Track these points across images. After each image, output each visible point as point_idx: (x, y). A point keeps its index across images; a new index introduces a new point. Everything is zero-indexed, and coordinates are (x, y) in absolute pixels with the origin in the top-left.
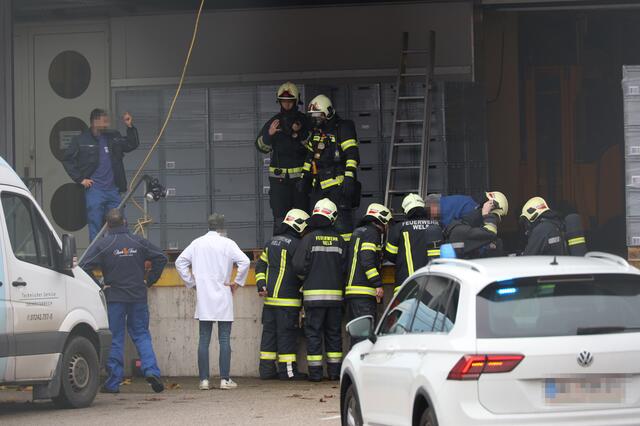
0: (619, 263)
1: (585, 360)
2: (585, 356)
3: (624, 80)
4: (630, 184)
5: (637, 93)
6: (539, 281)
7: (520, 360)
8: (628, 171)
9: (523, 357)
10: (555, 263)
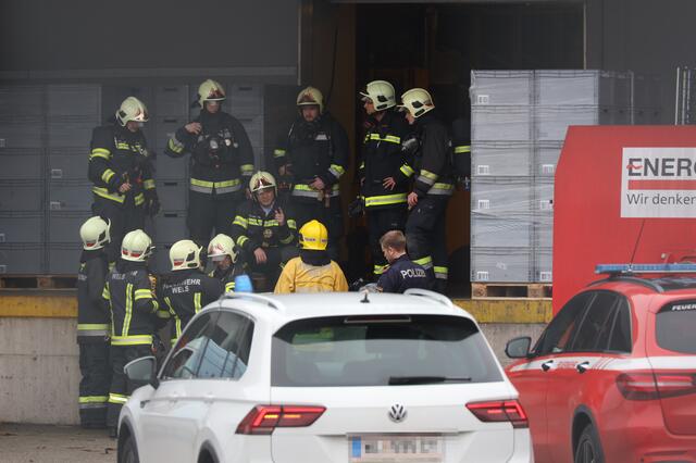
0: (442, 302)
1: (397, 415)
2: (398, 410)
3: (472, 87)
4: (476, 210)
5: (487, 103)
6: (346, 321)
7: (322, 413)
8: (474, 194)
9: (325, 409)
10: (366, 301)
